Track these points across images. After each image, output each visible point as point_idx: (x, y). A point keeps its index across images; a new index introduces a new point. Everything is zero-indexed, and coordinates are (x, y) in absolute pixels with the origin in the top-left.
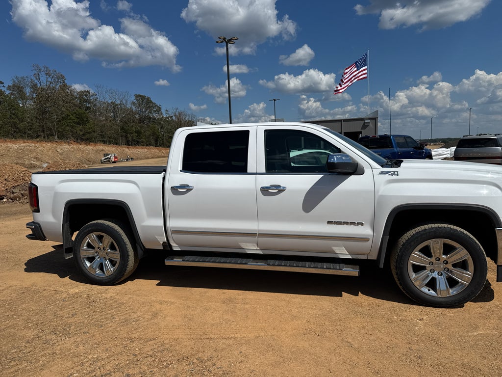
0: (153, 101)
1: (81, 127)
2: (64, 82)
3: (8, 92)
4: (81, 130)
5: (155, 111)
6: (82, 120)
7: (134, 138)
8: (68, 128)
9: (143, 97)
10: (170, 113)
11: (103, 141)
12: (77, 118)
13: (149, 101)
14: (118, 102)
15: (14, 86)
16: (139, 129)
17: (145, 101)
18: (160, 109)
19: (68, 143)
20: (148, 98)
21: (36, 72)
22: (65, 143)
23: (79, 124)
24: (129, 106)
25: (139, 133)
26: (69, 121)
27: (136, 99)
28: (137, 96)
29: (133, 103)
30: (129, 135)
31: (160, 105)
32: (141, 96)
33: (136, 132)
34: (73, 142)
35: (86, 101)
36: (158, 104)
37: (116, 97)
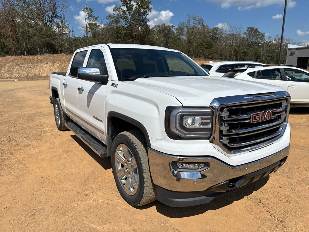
0: (259, 31)
1: (208, 50)
2: (202, 23)
3: (175, 32)
4: (208, 52)
5: (260, 38)
6: (209, 46)
7: (241, 57)
8: (201, 51)
9: (252, 29)
10: (271, 39)
11: (221, 59)
12: (207, 45)
13: (256, 31)
14: (235, 33)
15: (179, 28)
16: (246, 50)
17: (254, 32)
18: (263, 36)
19: (200, 60)
20: (256, 29)
21: (188, 19)
22: (198, 60)
23: (208, 48)
24: (242, 35)
25: (245, 53)
26: (202, 47)
27: (248, 31)
28: (248, 28)
29: (245, 33)
30: (238, 55)
31: (264, 34)
32: (251, 28)
33: (243, 53)
34: (202, 59)
35: (216, 34)
36: (262, 33)
37: (234, 30)
